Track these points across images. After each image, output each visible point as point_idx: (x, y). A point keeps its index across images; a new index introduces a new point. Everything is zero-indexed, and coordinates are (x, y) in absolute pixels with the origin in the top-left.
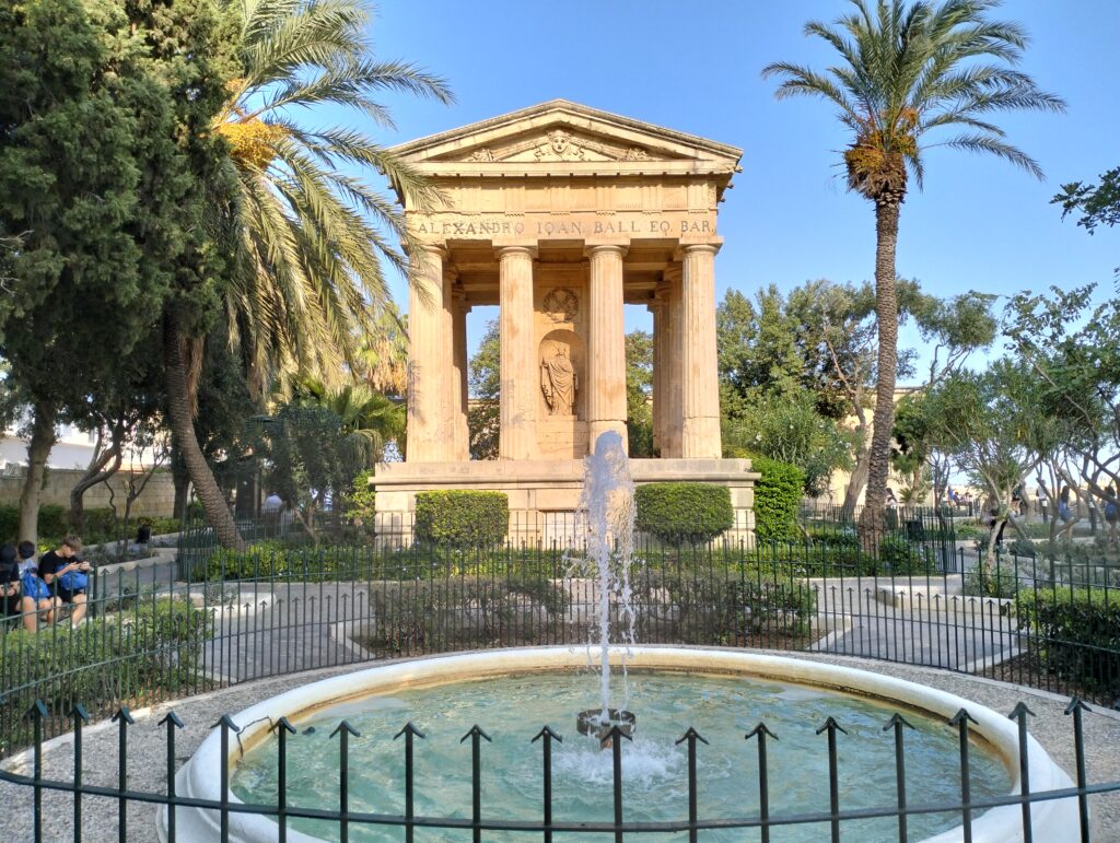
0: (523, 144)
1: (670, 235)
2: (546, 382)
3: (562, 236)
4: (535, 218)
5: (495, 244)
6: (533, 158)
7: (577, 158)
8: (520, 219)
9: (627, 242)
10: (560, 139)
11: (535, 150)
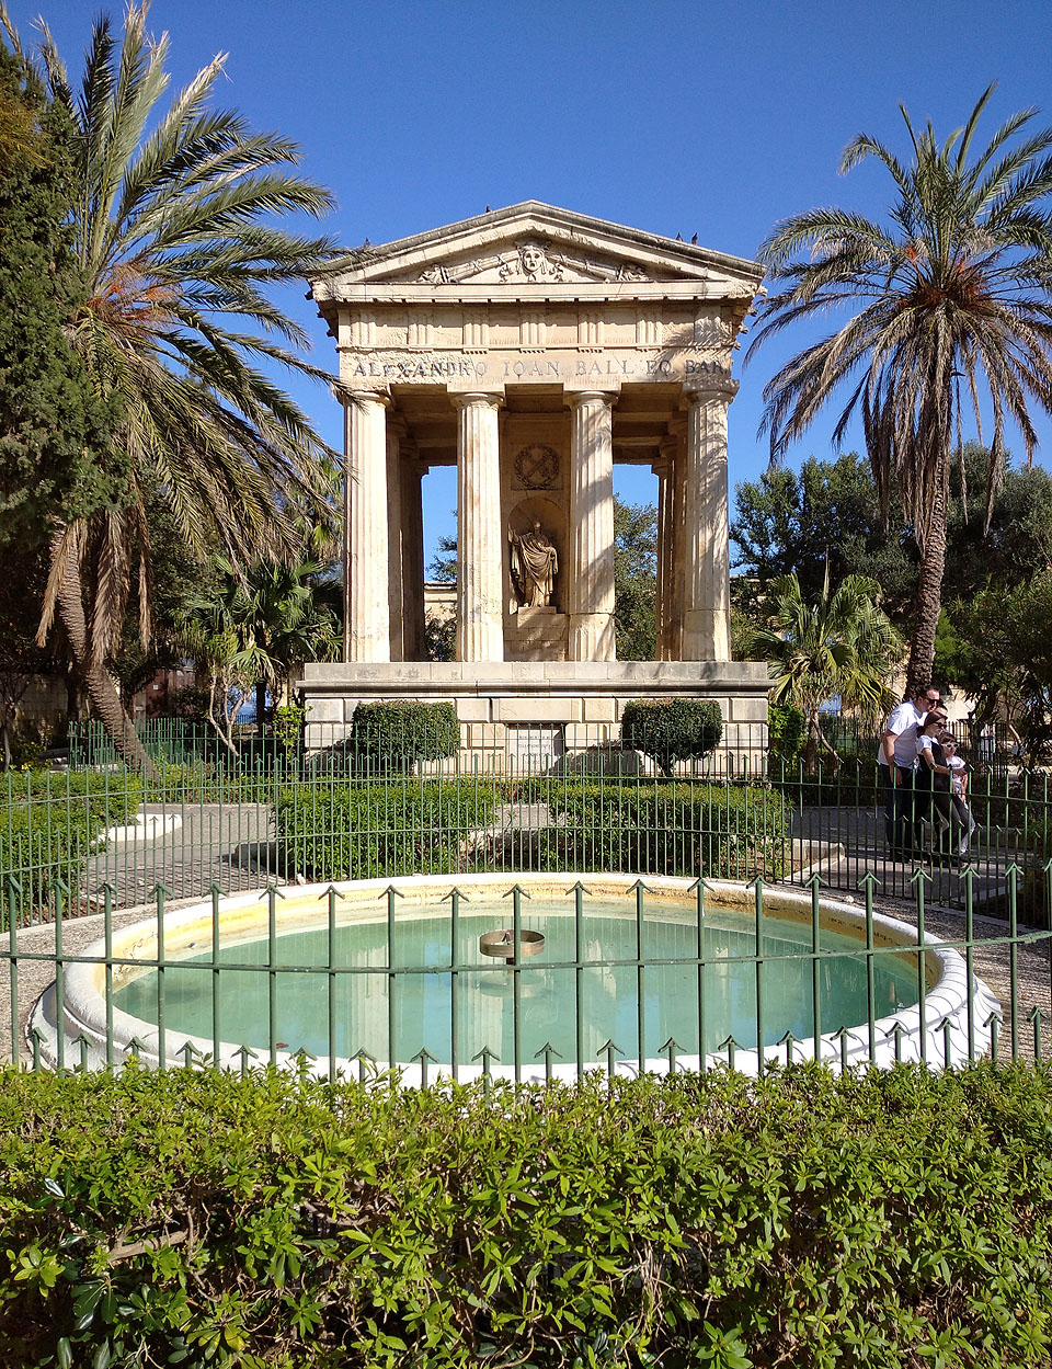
0: (484, 261)
1: (672, 379)
2: (517, 565)
3: (535, 380)
4: (501, 357)
5: (450, 389)
8: (482, 358)
9: (615, 387)
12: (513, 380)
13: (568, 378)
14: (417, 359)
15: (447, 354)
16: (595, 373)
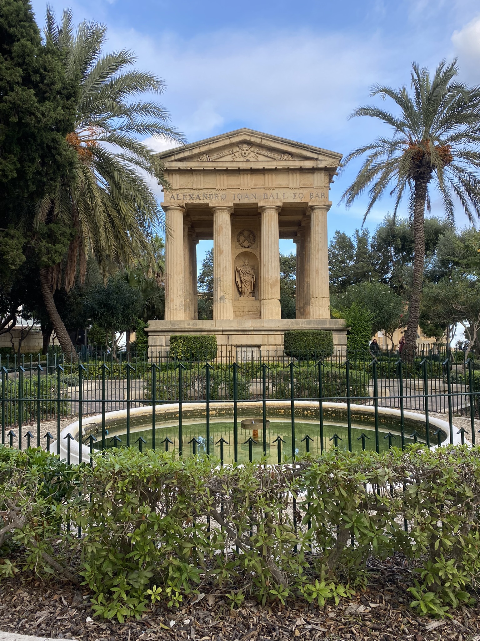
0: (226, 152)
1: (304, 201)
2: (238, 280)
3: (246, 201)
4: (232, 192)
5: (211, 205)
6: (231, 159)
7: (254, 159)
8: (224, 192)
9: (280, 204)
10: (245, 149)
11: (232, 155)
12: (237, 201)
13: (260, 201)
14: (196, 193)
15: (209, 191)
16: (271, 198)
